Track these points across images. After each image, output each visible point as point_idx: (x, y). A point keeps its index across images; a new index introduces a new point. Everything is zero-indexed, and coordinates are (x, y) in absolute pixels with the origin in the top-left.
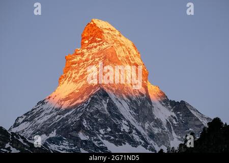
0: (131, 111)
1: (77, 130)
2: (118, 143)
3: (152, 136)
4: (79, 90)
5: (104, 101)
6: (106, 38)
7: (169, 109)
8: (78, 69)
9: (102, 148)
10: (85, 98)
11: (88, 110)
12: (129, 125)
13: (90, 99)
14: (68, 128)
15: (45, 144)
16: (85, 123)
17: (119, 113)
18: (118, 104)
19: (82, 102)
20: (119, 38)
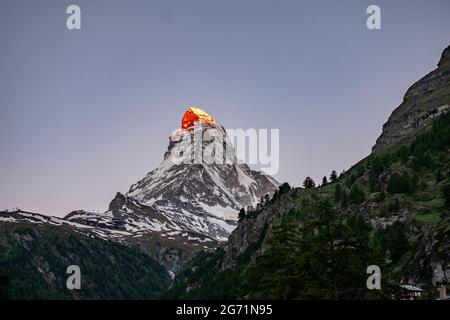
0: (221, 179)
2: (211, 204)
5: (199, 172)
7: (251, 177)
9: (198, 209)
10: (185, 169)
11: (187, 178)
12: (220, 190)
13: (189, 170)
14: (172, 193)
15: (154, 206)
16: (185, 189)
17: (212, 180)
18: (211, 174)
19: (183, 173)
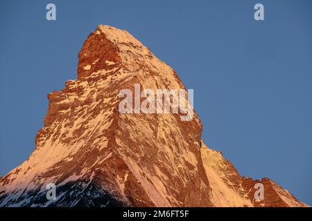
0: (170, 197)
4: (74, 156)
5: (118, 178)
6: (124, 61)
7: (241, 194)
8: (71, 117)
10: (84, 171)
11: (89, 194)
13: (93, 174)
17: (147, 199)
19: (79, 180)
20: (147, 62)
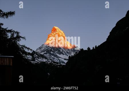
1: (51, 51)
2: (60, 54)
3: (67, 52)
6: (57, 31)
9: (56, 55)
14: (48, 51)
15: (43, 54)
